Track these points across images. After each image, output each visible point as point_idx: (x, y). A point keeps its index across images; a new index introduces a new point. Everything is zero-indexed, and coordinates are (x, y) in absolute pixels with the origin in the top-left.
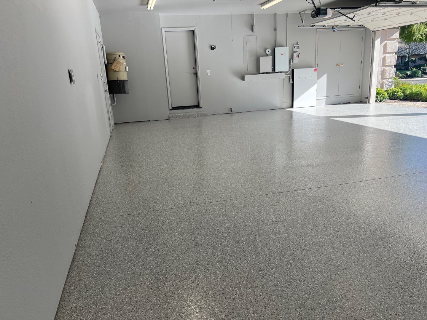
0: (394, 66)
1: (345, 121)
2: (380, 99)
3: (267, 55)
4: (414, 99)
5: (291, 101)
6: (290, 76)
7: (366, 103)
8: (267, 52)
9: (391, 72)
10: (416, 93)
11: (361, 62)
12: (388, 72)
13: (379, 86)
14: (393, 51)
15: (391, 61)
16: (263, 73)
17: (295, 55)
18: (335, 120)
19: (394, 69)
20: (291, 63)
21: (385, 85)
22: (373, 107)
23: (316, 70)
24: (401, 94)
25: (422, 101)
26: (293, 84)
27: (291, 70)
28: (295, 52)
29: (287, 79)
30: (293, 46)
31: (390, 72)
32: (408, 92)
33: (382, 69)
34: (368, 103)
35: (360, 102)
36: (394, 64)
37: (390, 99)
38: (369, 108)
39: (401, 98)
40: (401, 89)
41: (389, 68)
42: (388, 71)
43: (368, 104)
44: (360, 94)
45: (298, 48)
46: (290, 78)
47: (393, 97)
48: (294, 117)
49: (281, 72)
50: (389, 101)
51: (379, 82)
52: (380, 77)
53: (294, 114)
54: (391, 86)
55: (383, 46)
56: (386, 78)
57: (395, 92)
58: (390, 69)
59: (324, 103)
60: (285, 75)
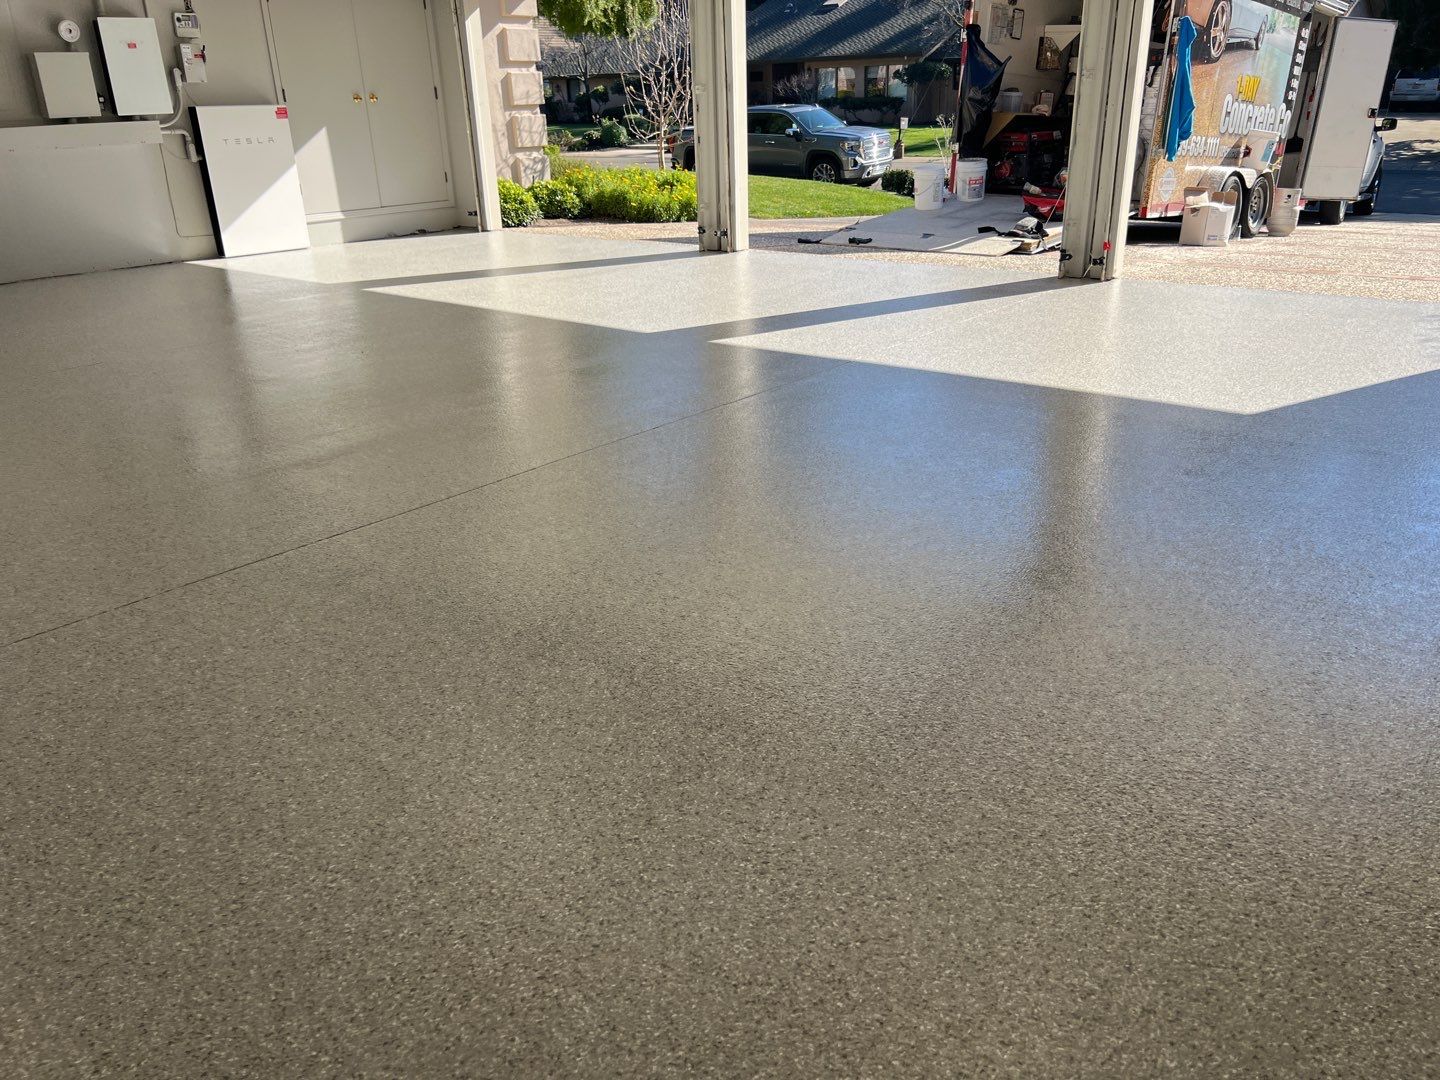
0: (538, 110)
1: (412, 296)
2: (513, 218)
3: (67, 47)
4: (609, 216)
5: (211, 231)
6: (185, 133)
7: (474, 229)
8: (66, 36)
9: (534, 129)
10: (611, 196)
11: (435, 89)
12: (527, 128)
13: (509, 176)
14: (526, 59)
15: (528, 92)
16: (65, 121)
17: (187, 51)
18: (380, 294)
19: (540, 119)
20: (179, 83)
21: (525, 171)
22: (497, 243)
23: (282, 113)
24: (571, 199)
25: (631, 221)
26: (203, 166)
27: (183, 112)
28: (187, 40)
29: (176, 148)
30: (173, 15)
31: (531, 127)
32: (591, 192)
33: (508, 118)
34: (483, 231)
35: (459, 228)
36: (539, 102)
37: (546, 217)
38: (486, 246)
39: (576, 212)
40: (570, 183)
41: (526, 114)
42: (525, 124)
43: (481, 234)
44: (452, 202)
45: (196, 25)
46: (185, 143)
47: (554, 211)
48: (238, 289)
49: (143, 118)
50: (543, 222)
51: (505, 161)
52: (505, 145)
53: (233, 280)
54: (542, 172)
55: (495, 39)
56: (523, 149)
57: (554, 193)
58: (530, 119)
59: (339, 237)
60: (162, 129)
